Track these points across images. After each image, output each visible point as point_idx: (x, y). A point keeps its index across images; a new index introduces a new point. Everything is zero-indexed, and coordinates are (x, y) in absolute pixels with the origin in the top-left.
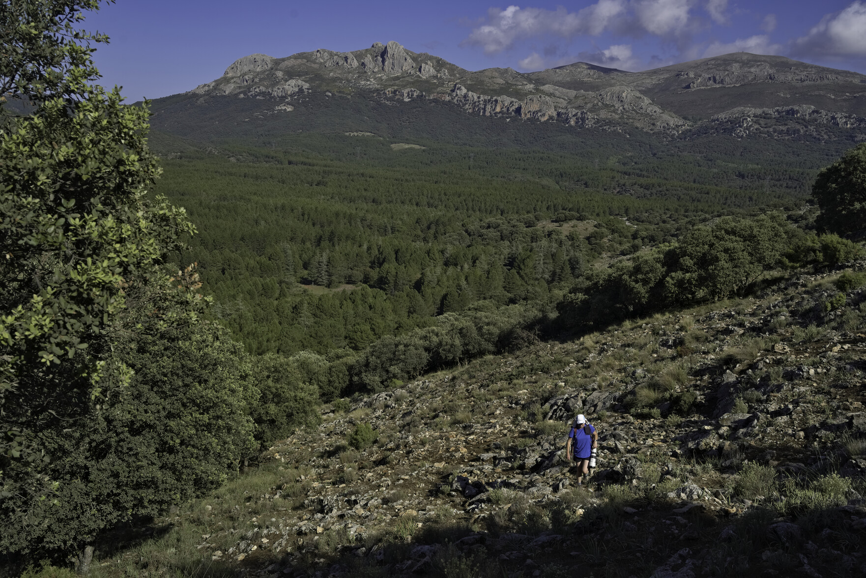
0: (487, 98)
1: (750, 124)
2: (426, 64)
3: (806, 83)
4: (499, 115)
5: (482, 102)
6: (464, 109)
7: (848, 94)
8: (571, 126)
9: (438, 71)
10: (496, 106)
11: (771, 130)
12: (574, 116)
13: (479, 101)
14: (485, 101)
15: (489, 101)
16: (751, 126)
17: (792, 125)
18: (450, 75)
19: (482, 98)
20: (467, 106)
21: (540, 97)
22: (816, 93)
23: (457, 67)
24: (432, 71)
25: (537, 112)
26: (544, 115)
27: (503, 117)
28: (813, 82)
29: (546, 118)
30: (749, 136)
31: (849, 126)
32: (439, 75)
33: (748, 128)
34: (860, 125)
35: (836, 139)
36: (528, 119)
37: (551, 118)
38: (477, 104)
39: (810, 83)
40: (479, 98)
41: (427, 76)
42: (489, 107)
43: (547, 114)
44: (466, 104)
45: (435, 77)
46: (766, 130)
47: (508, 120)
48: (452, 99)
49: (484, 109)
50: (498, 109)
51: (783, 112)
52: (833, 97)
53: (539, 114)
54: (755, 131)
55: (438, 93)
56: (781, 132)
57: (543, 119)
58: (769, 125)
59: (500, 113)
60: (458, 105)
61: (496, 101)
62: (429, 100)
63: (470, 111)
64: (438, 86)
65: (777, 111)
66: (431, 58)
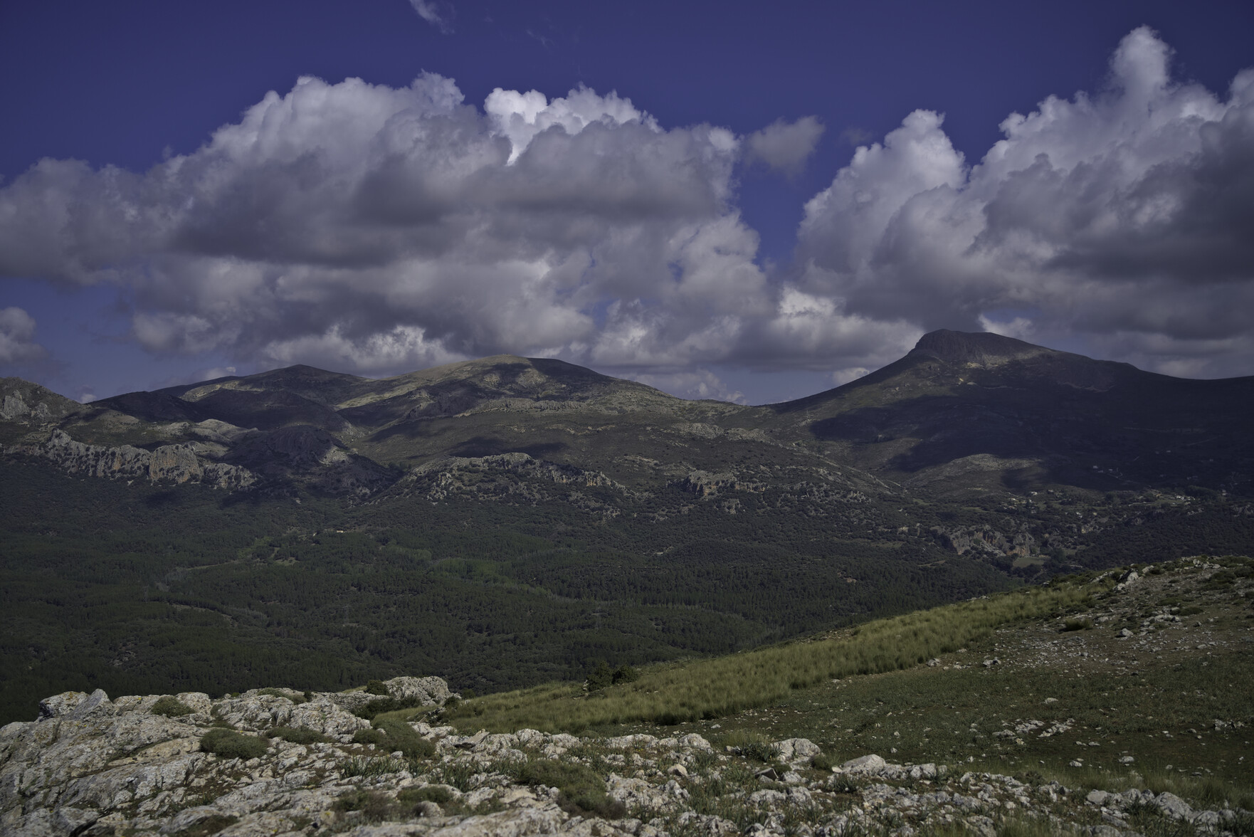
0: (101, 449)
1: (450, 481)
2: (13, 395)
3: (546, 411)
4: (118, 475)
5: (91, 457)
6: (63, 468)
7: (590, 428)
8: (220, 489)
9: (32, 407)
10: (113, 461)
11: (474, 488)
12: (225, 474)
13: (87, 455)
14: (97, 455)
15: (104, 453)
16: (451, 484)
17: (502, 481)
18: (52, 413)
19: (92, 450)
20: (68, 463)
21: (177, 448)
22: (554, 427)
23: (65, 399)
24: (22, 407)
25: (170, 470)
26: (182, 474)
27: (122, 478)
28: (553, 411)
29: (186, 477)
30: (447, 498)
31: (565, 481)
32: (33, 413)
33: (446, 488)
34: (577, 479)
35: (550, 498)
36: (160, 480)
37: (194, 477)
38: (84, 459)
39: (550, 412)
40: (88, 449)
41: (13, 414)
42: (102, 463)
43: (186, 472)
44: (67, 459)
45: (26, 416)
46: (468, 488)
47: (130, 482)
48: (47, 452)
49: (95, 466)
50: (116, 466)
51: (492, 463)
52: (573, 432)
53: (176, 472)
54: (455, 491)
55: (23, 444)
56: (486, 491)
57: (181, 480)
58: (473, 482)
59: (119, 471)
60: (55, 462)
61: (113, 454)
62: (7, 455)
63: (73, 470)
64: (29, 430)
65: (487, 461)
66: (22, 386)
